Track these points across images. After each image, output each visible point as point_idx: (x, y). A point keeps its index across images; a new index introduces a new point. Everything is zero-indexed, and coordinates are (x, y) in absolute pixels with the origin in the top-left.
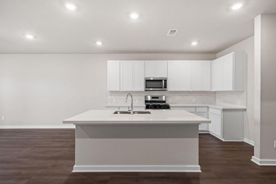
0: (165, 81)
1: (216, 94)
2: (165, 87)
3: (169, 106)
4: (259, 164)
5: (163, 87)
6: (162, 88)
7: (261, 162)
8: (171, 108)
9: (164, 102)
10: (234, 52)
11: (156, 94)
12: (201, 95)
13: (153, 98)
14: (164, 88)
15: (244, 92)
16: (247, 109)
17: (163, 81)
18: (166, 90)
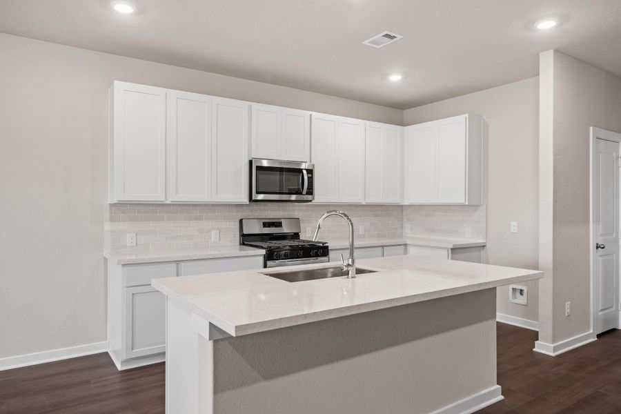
0: (310, 172)
1: (402, 211)
2: (310, 191)
3: (327, 247)
4: (553, 354)
5: (304, 192)
6: (301, 194)
7: (555, 349)
8: (331, 254)
9: (296, 236)
10: (467, 115)
11: (272, 213)
12: (375, 216)
13: (266, 225)
14: (308, 193)
15: (479, 206)
16: (487, 244)
17: (305, 172)
18: (310, 201)
